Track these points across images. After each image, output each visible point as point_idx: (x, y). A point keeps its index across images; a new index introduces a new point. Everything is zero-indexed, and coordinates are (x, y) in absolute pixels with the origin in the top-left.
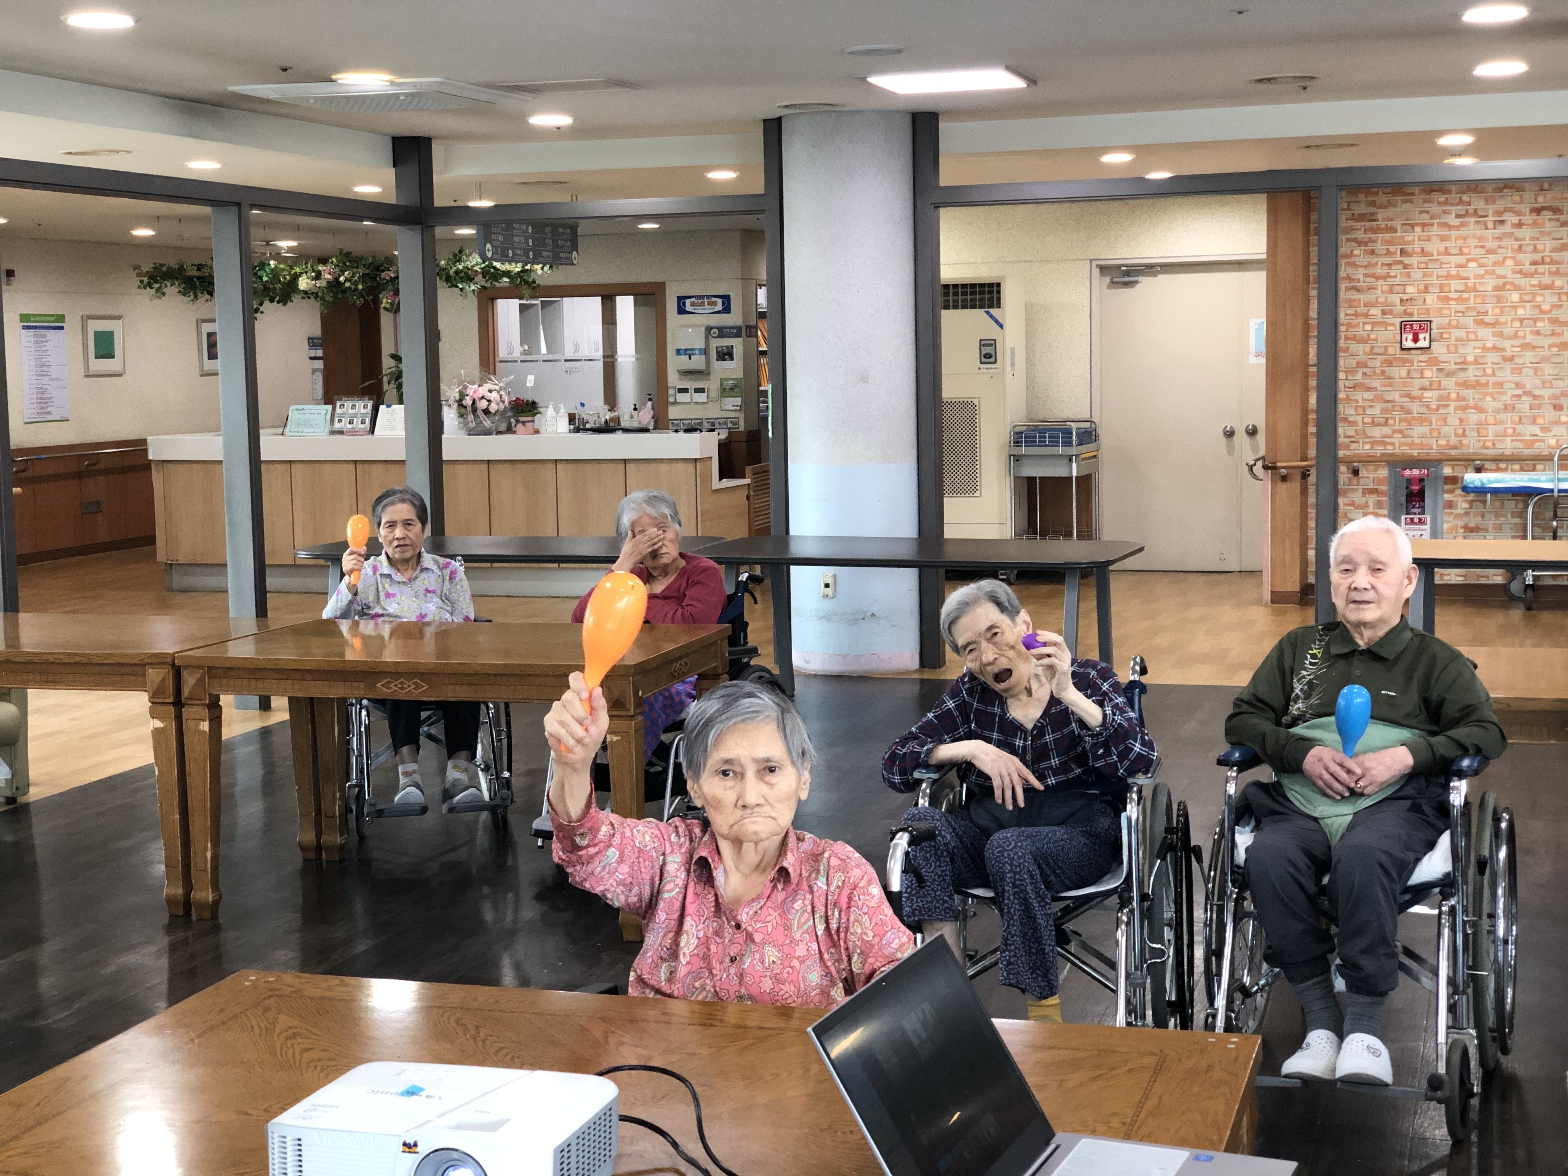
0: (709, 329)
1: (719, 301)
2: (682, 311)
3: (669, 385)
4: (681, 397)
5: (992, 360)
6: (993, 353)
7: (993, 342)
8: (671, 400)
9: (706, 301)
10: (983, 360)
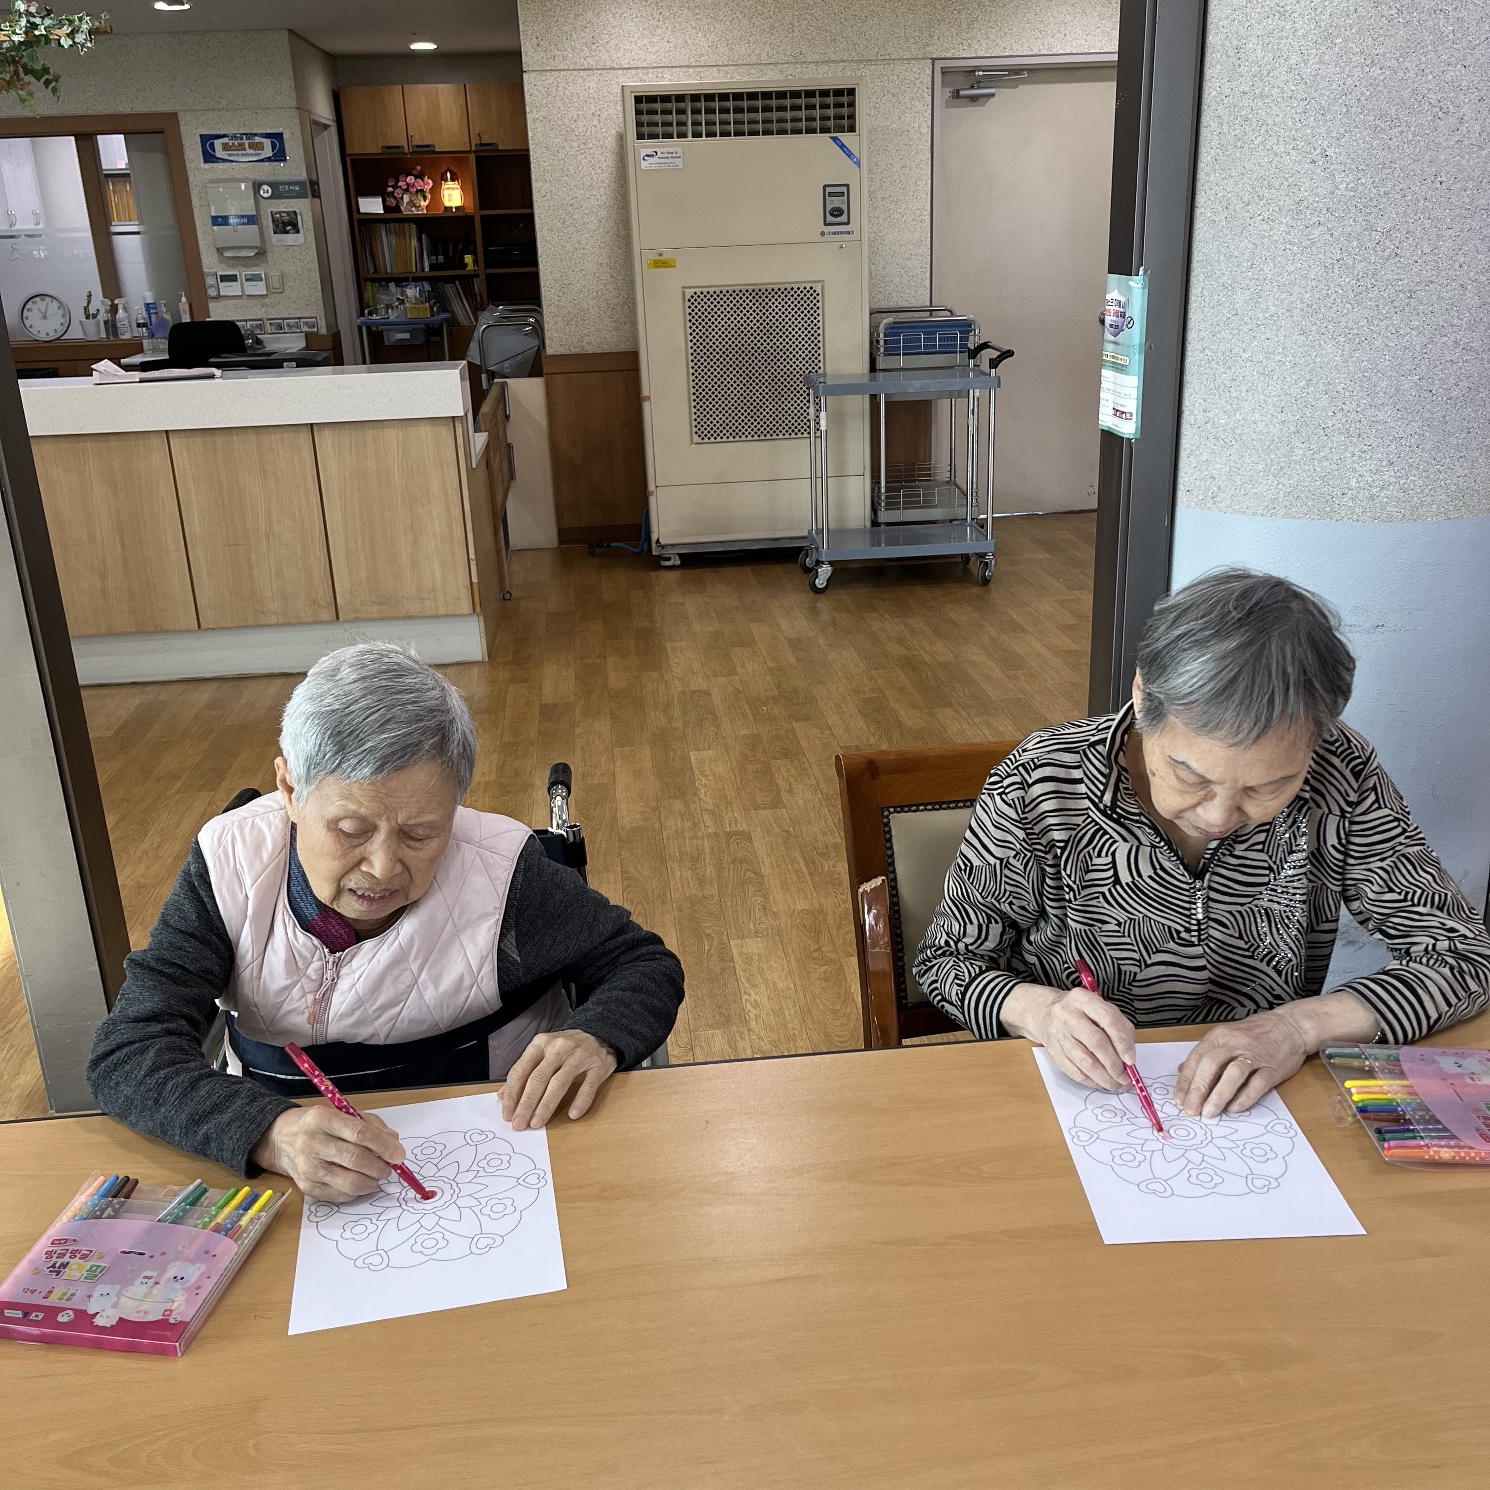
0: (257, 186)
1: (267, 142)
2: (209, 157)
3: (205, 270)
4: (227, 289)
5: (844, 218)
6: (845, 208)
7: (844, 189)
8: (212, 292)
9: (246, 142)
10: (830, 219)
